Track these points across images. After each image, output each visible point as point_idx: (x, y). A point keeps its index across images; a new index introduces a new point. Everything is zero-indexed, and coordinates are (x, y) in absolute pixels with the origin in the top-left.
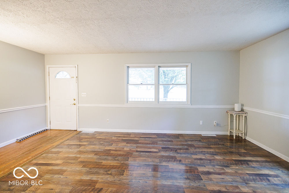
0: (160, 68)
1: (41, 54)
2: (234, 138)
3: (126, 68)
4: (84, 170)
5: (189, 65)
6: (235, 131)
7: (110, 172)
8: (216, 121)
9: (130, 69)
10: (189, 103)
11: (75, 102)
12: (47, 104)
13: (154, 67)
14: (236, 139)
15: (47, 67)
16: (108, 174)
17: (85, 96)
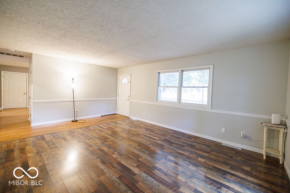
0: (184, 72)
1: (115, 68)
2: (264, 158)
3: (157, 74)
4: (138, 147)
5: (212, 67)
6: (265, 149)
7: (152, 155)
8: (243, 132)
9: (161, 74)
10: (210, 107)
11: (129, 98)
12: (117, 99)
13: (178, 71)
14: (266, 161)
15: (118, 75)
16: (150, 156)
17: (134, 94)
